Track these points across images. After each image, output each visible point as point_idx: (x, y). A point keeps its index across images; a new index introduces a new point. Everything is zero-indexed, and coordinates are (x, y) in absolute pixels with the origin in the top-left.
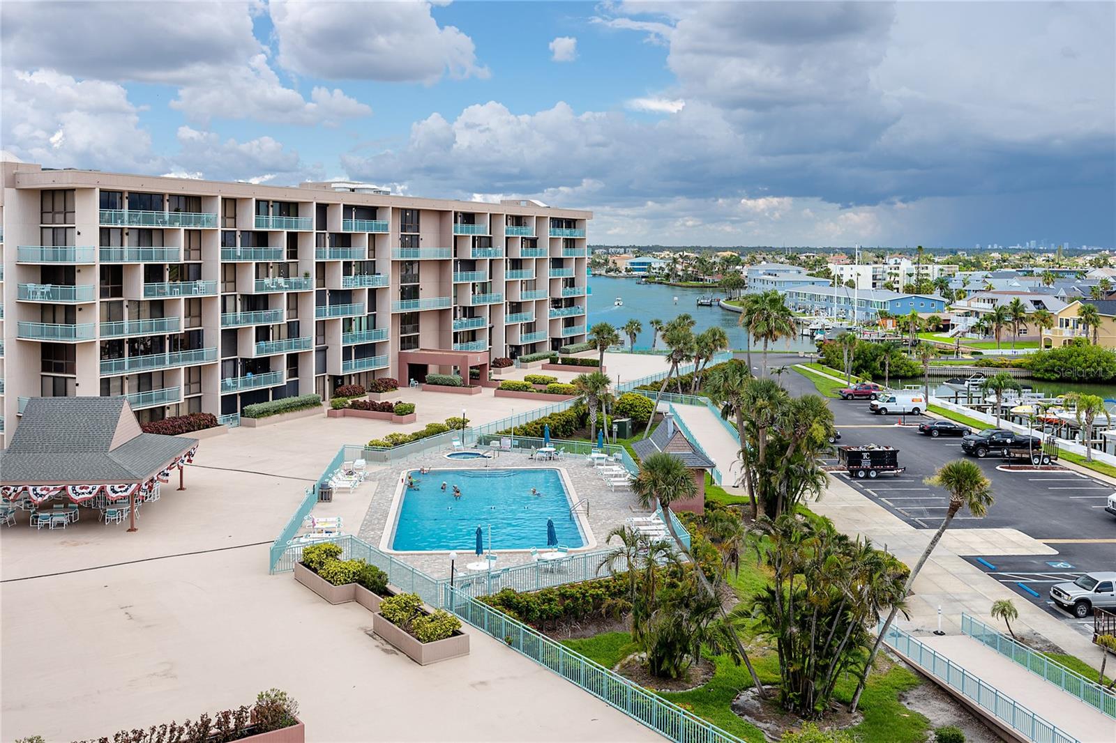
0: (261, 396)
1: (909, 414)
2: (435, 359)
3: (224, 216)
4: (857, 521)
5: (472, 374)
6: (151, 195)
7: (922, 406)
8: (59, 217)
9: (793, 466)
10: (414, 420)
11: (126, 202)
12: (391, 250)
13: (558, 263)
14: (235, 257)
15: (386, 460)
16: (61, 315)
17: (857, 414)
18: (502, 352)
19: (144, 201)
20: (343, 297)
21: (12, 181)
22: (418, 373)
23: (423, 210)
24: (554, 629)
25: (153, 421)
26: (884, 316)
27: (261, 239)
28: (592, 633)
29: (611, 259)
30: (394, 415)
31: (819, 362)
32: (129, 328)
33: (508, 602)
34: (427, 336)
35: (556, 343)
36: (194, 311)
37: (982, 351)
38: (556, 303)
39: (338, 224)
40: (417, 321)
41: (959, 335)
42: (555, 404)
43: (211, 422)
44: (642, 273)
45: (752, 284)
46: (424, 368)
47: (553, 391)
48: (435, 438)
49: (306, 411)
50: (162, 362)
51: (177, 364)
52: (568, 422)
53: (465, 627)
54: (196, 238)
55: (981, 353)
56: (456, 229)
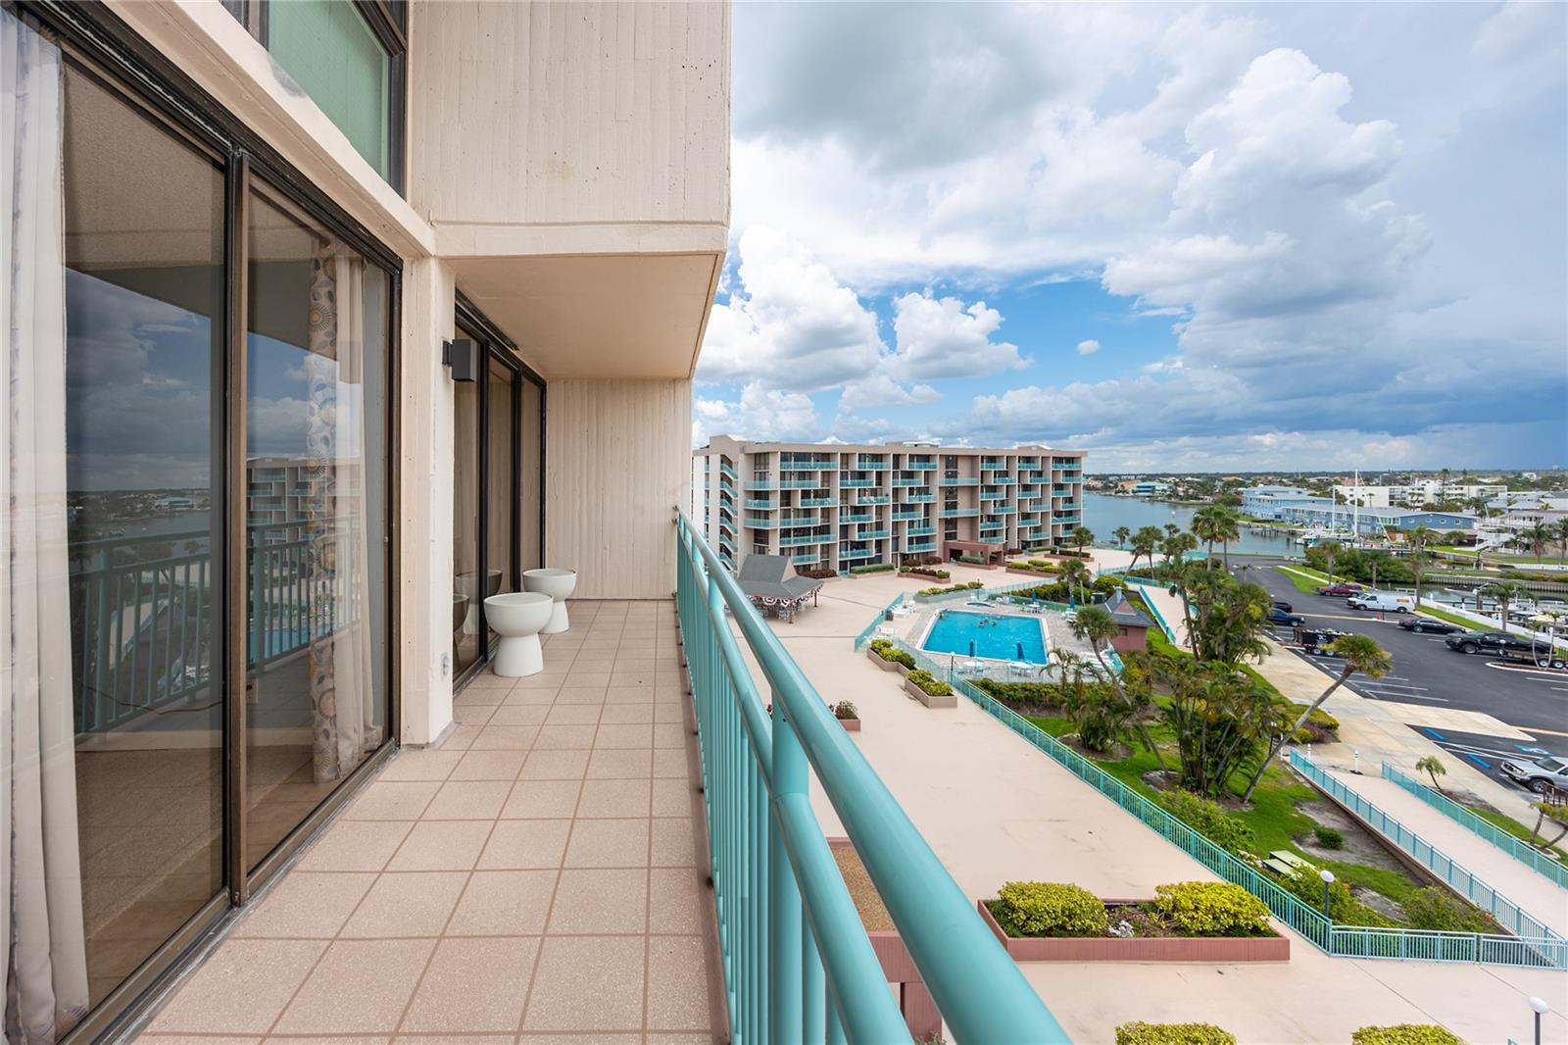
0: (861, 562)
1: (1394, 611)
2: (967, 547)
3: (841, 464)
4: (1300, 685)
5: (991, 557)
6: (805, 453)
7: (1410, 607)
8: (762, 467)
9: (1231, 634)
10: (949, 582)
11: (793, 458)
12: (939, 480)
13: (1059, 487)
14: (847, 485)
15: (927, 602)
16: (762, 515)
17: (1332, 608)
18: (1015, 544)
19: (802, 457)
20: (909, 508)
21: (742, 450)
22: (955, 555)
23: (961, 456)
24: (1019, 708)
25: (804, 571)
26: (1392, 530)
27: (862, 475)
28: (1044, 715)
29: (1120, 484)
30: (937, 578)
31: (1304, 565)
32: (795, 523)
33: (986, 685)
34: (963, 533)
35: (1058, 541)
36: (826, 514)
37: (1514, 565)
38: (1058, 514)
39: (906, 466)
40: (956, 523)
41: (1489, 549)
42: (1047, 579)
43: (833, 574)
44: (1147, 494)
45: (1248, 502)
46: (960, 552)
47: (1047, 571)
48: (959, 593)
49: (885, 572)
50: (809, 541)
51: (817, 542)
52: (1055, 591)
53: (955, 692)
54: (827, 476)
55: (1513, 567)
56: (982, 467)
